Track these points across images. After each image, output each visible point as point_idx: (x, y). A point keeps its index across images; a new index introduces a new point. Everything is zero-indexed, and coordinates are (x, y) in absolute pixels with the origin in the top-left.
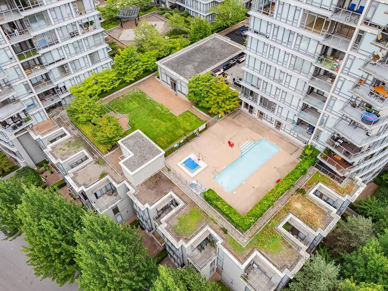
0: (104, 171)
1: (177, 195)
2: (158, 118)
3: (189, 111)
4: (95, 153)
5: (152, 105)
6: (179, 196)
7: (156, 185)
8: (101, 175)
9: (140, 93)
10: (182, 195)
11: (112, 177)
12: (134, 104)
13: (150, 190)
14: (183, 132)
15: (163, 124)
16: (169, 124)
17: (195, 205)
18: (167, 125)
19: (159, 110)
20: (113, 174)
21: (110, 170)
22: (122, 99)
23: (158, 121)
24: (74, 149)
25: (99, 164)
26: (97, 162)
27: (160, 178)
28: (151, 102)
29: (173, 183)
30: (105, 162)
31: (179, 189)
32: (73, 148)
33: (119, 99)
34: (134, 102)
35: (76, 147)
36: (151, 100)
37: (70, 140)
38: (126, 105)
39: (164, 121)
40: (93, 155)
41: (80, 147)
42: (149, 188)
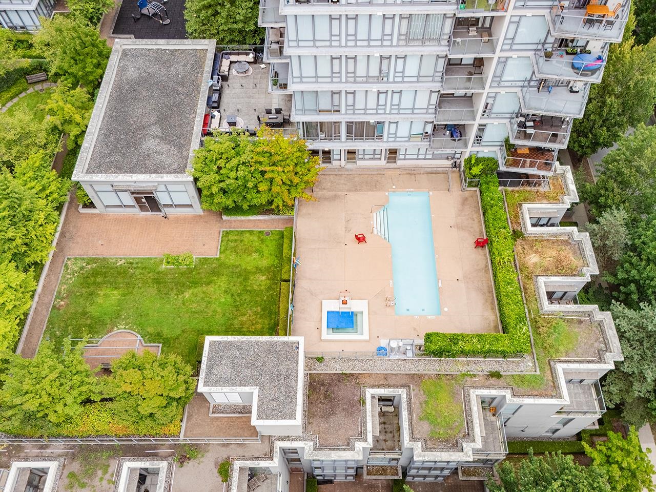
0: (216, 463)
1: (379, 387)
2: (190, 288)
3: (227, 233)
4: (155, 447)
5: (145, 272)
6: (384, 386)
7: (330, 401)
8: (220, 473)
9: (88, 264)
10: (386, 380)
11: (244, 458)
12: (106, 295)
13: (332, 419)
14: (264, 278)
15: (212, 289)
16: (222, 282)
17: (420, 376)
18: (220, 286)
19: (171, 269)
20: (240, 451)
21: (224, 449)
22: (67, 305)
23: (196, 290)
24: (101, 479)
25: (189, 459)
26: (183, 460)
27: (323, 385)
28: (134, 265)
29: (352, 375)
30: (197, 445)
31: (370, 375)
32: (97, 479)
33: (59, 309)
34: (101, 293)
35: (100, 473)
36: (131, 263)
37: (66, 473)
38: (93, 310)
39: (208, 284)
40: (156, 455)
41: (109, 466)
42: (326, 416)
